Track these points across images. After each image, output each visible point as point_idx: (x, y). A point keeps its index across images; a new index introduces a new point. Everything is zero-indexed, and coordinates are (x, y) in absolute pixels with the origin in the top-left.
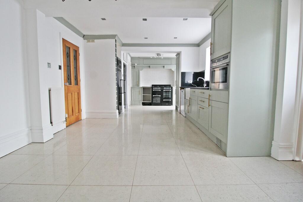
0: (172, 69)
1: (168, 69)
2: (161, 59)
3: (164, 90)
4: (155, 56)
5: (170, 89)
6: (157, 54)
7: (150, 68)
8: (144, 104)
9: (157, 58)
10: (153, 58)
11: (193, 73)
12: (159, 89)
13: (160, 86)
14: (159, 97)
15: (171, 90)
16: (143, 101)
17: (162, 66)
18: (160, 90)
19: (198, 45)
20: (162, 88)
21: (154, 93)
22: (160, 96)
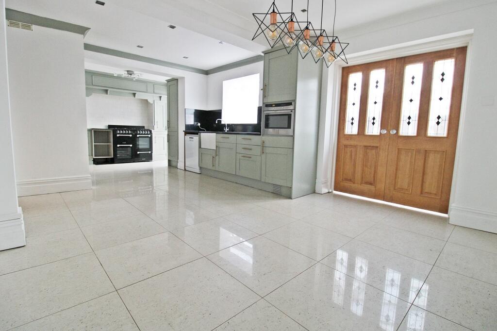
0: (149, 101)
1: (142, 100)
2: (132, 80)
3: (138, 136)
4: (124, 74)
5: (149, 134)
6: (128, 71)
7: (107, 93)
8: (97, 162)
9: (125, 79)
10: (119, 78)
11: (194, 111)
12: (128, 134)
13: (128, 128)
14: (129, 146)
15: (149, 136)
16: (95, 156)
17: (130, 93)
18: (131, 136)
19: (207, 73)
20: (134, 131)
21: (117, 141)
22: (131, 145)
